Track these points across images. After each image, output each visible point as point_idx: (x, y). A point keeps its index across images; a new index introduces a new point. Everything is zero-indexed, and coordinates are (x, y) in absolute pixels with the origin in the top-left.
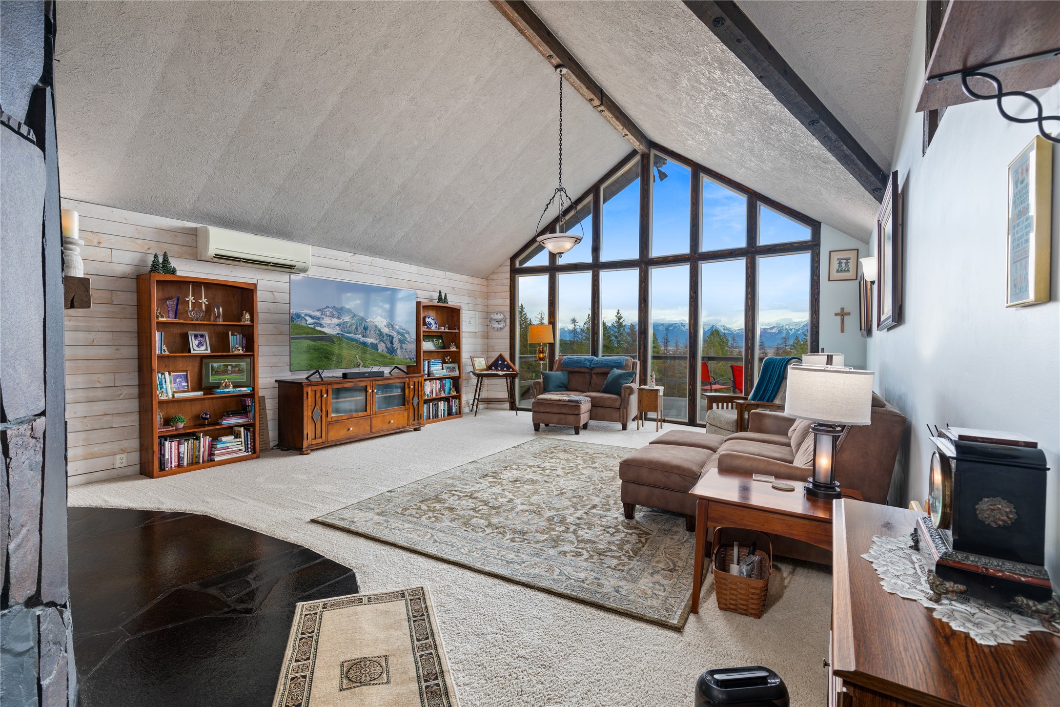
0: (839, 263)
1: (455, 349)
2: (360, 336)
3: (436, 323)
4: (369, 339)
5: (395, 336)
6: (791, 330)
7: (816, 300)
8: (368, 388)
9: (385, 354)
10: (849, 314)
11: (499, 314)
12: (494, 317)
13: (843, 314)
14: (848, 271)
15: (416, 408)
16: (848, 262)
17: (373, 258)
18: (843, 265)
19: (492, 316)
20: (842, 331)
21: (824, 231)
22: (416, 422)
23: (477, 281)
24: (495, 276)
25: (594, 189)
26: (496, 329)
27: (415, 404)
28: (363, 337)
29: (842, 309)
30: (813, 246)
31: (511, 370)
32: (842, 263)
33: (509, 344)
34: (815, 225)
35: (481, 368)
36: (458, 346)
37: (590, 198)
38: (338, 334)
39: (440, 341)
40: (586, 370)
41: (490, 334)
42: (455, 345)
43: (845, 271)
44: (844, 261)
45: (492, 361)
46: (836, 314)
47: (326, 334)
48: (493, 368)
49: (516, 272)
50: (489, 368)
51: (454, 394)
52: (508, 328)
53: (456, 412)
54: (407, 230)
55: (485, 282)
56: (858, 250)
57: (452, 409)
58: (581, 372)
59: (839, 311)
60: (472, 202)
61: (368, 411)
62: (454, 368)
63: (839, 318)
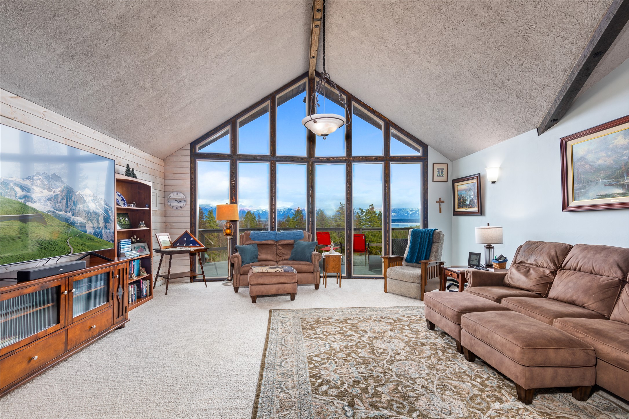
0: (438, 171)
1: (146, 228)
2: (70, 214)
3: (123, 200)
4: (76, 218)
5: (100, 214)
6: (281, 212)
7: (426, 192)
8: (62, 288)
9: (93, 237)
10: (443, 202)
11: (179, 194)
12: (172, 197)
13: (440, 202)
14: (443, 176)
15: (121, 302)
16: (443, 171)
17: (46, 110)
18: (440, 172)
19: (171, 195)
20: (440, 212)
21: (430, 151)
22: (121, 318)
23: (156, 160)
24: (174, 158)
25: (271, 97)
26: (175, 208)
27: (120, 297)
28: (73, 215)
29: (440, 199)
30: (423, 159)
31: (197, 245)
32: (439, 171)
33: (190, 221)
34: (425, 147)
35: (167, 245)
36: (148, 225)
37: (268, 103)
38: (49, 211)
39: (127, 219)
40: (272, 242)
41: (168, 212)
42: (145, 223)
43: (441, 176)
44: (440, 170)
45: (176, 237)
46: (437, 202)
47: (37, 211)
48: (178, 245)
49: (195, 156)
50: (174, 245)
51: (145, 275)
52: (188, 207)
53: (146, 294)
54: (105, 84)
55: (162, 163)
56: (448, 164)
57: (142, 291)
58: (268, 244)
59: (438, 200)
60: (185, 75)
61: (62, 321)
62: (144, 247)
63: (438, 204)
